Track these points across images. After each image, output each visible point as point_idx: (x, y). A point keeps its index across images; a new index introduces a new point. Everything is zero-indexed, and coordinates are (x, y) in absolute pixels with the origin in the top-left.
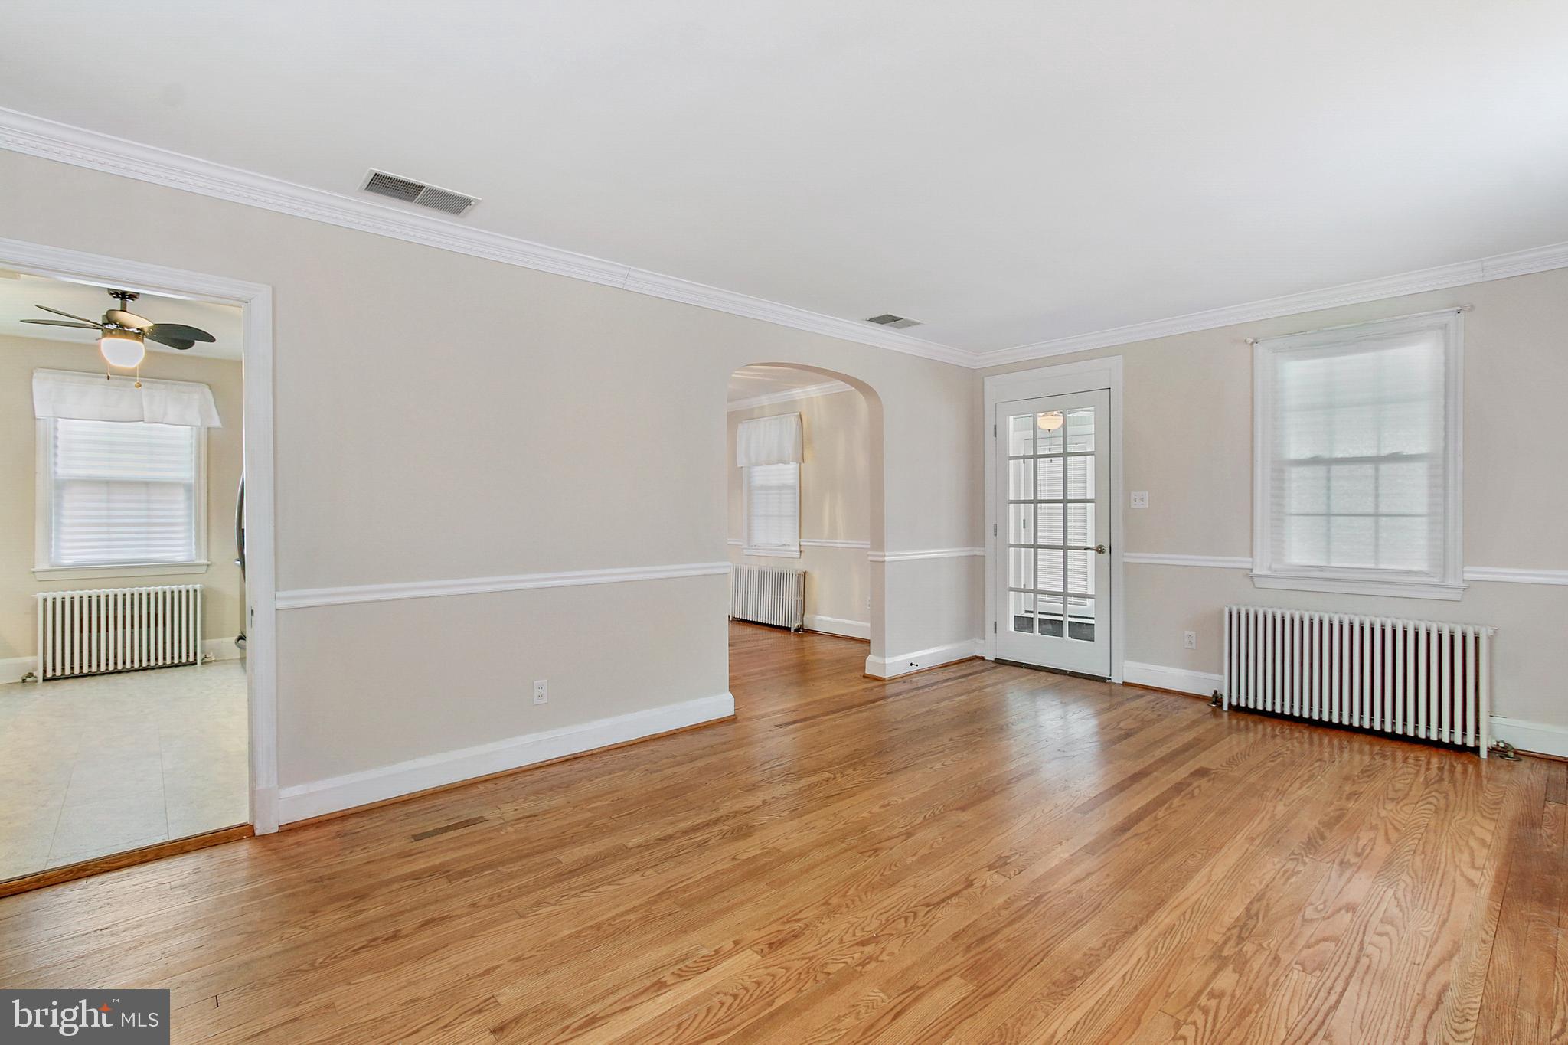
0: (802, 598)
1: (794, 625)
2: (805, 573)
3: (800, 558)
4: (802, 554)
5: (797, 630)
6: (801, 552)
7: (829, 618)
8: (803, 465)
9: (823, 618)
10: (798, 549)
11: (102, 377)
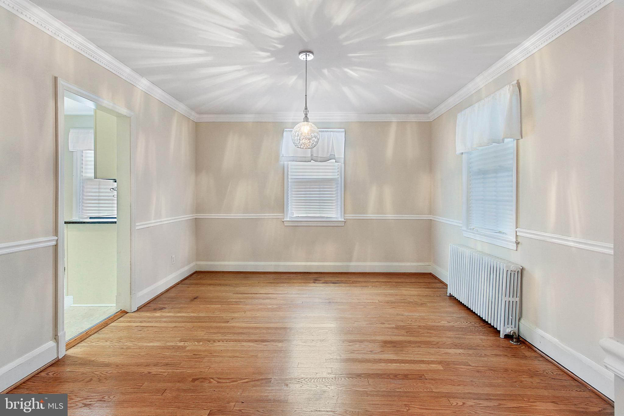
0: (518, 299)
1: (505, 329)
2: (522, 270)
3: (516, 250)
4: (519, 246)
5: (508, 337)
6: (518, 243)
7: (555, 340)
8: (521, 141)
9: (548, 336)
10: (515, 240)
11: (92, 130)
